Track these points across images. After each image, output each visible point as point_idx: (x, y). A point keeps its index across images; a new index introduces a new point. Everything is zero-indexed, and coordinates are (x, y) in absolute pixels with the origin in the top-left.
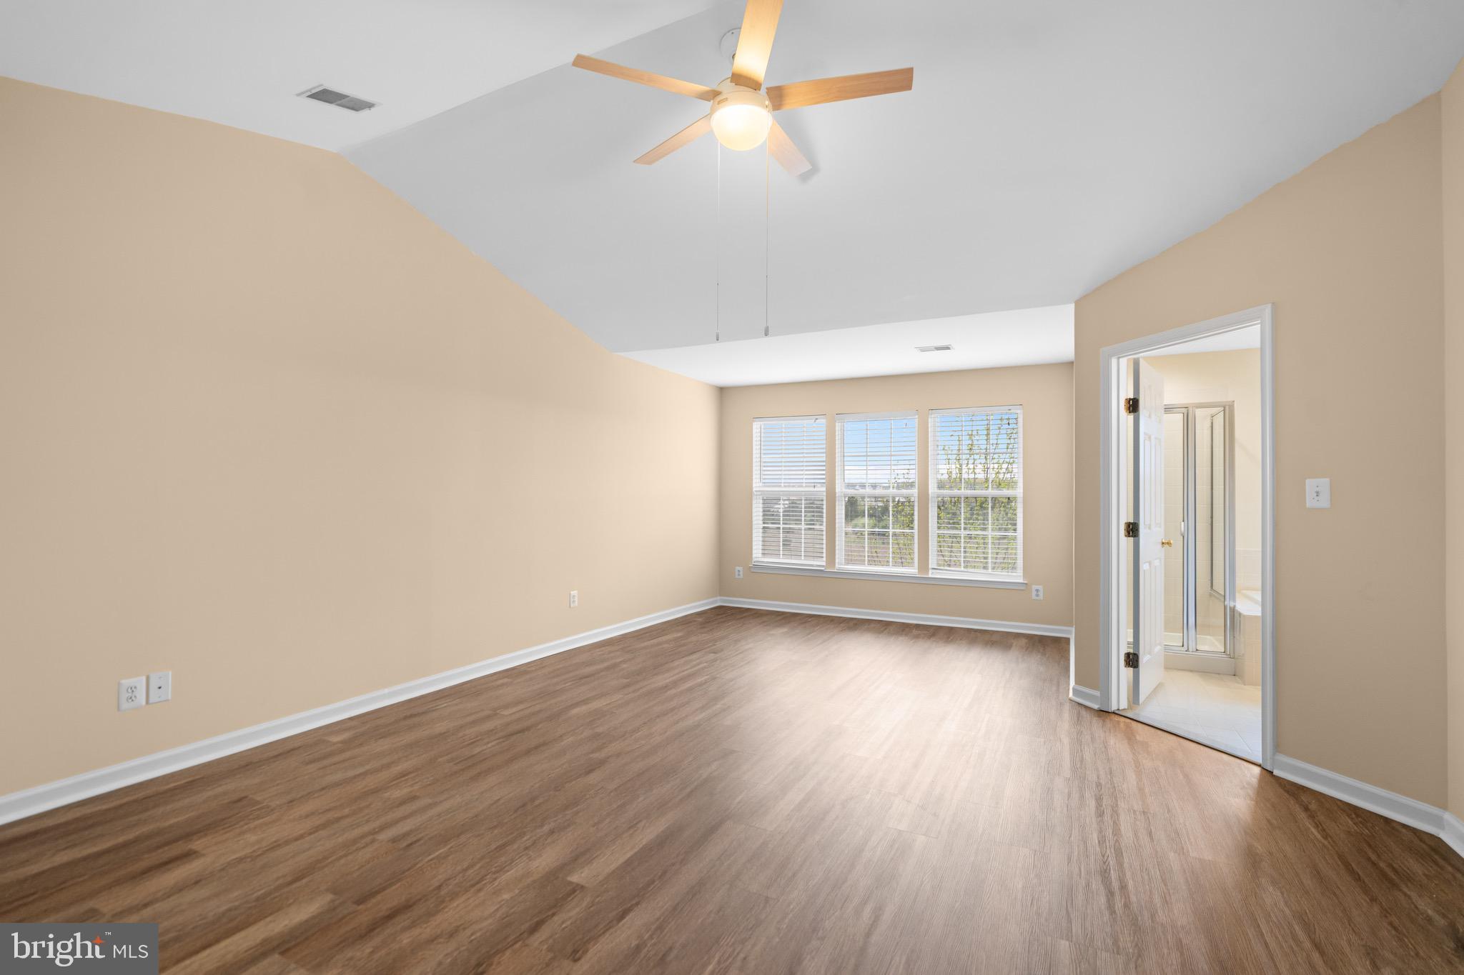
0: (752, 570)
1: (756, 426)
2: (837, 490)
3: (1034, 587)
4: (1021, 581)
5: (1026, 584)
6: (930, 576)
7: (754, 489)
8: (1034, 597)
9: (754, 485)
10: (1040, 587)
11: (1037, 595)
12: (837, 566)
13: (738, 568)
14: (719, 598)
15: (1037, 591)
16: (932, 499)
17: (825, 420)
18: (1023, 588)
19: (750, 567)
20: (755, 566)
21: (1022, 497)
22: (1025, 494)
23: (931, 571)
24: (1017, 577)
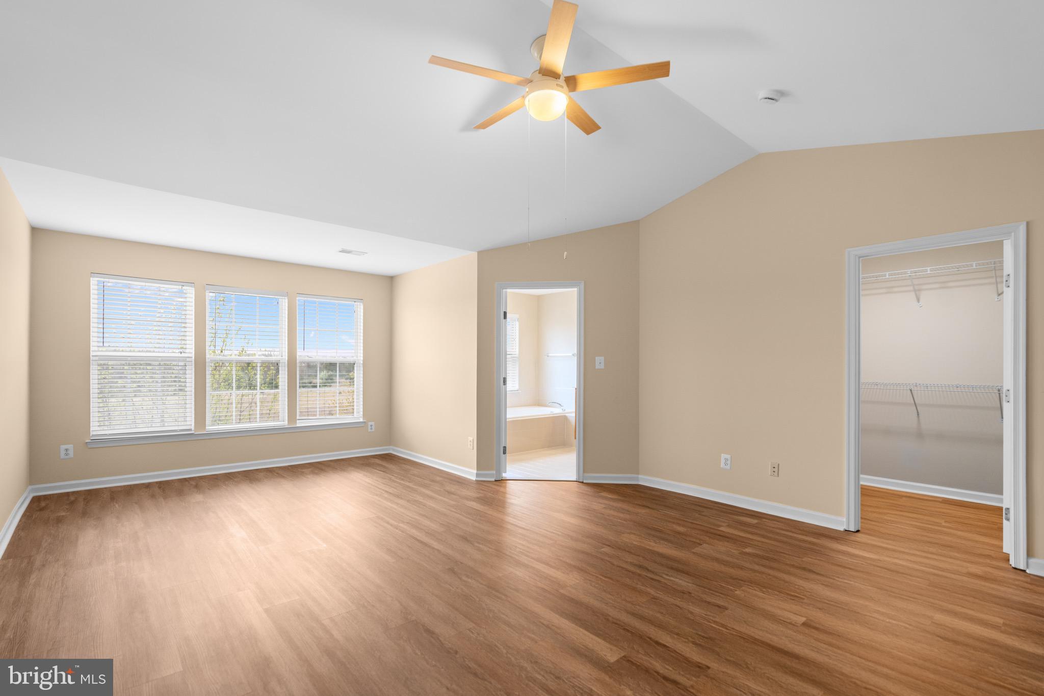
0: (89, 446)
1: (95, 283)
2: (207, 356)
3: (370, 423)
4: (361, 420)
5: (365, 422)
6: (298, 425)
7: (92, 354)
8: (369, 430)
9: (92, 349)
10: (373, 423)
12: (208, 428)
14: (30, 488)
15: (371, 426)
16: (298, 365)
17: (193, 289)
18: (363, 425)
19: (87, 443)
20: (94, 441)
21: (362, 362)
22: (364, 361)
23: (298, 421)
24: (358, 418)
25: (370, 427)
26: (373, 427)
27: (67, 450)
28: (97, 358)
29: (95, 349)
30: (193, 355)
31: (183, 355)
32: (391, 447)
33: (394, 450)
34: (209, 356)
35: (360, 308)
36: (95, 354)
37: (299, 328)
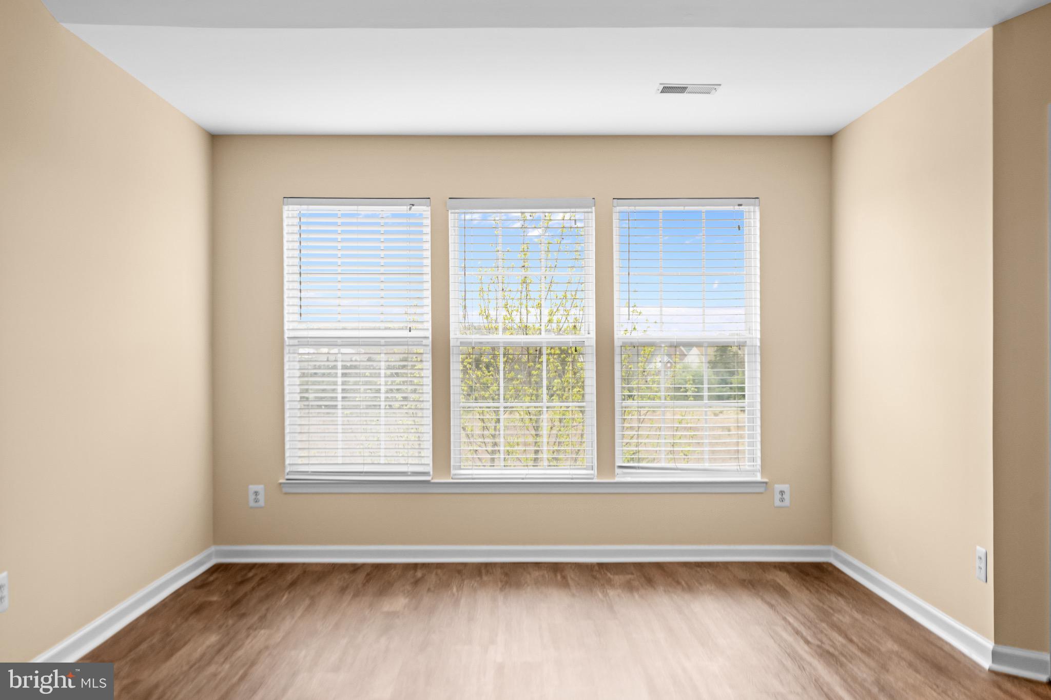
0: (285, 490)
1: (290, 212)
2: (452, 336)
3: (779, 487)
4: (758, 478)
5: (766, 483)
6: (617, 479)
7: (287, 334)
8: (777, 503)
9: (287, 326)
10: (785, 487)
11: (782, 500)
12: (453, 472)
13: (253, 488)
14: (213, 548)
15: (782, 493)
16: (617, 351)
17: (429, 208)
18: (761, 490)
19: (281, 484)
20: (291, 482)
21: (758, 344)
22: (762, 340)
23: (618, 471)
24: (753, 472)
25: (777, 496)
26: (787, 496)
27: (256, 493)
28: (295, 342)
29: (292, 326)
30: (429, 334)
31: (414, 333)
32: (832, 548)
33: (837, 556)
34: (456, 334)
35: (753, 217)
36: (292, 334)
37: (618, 274)
